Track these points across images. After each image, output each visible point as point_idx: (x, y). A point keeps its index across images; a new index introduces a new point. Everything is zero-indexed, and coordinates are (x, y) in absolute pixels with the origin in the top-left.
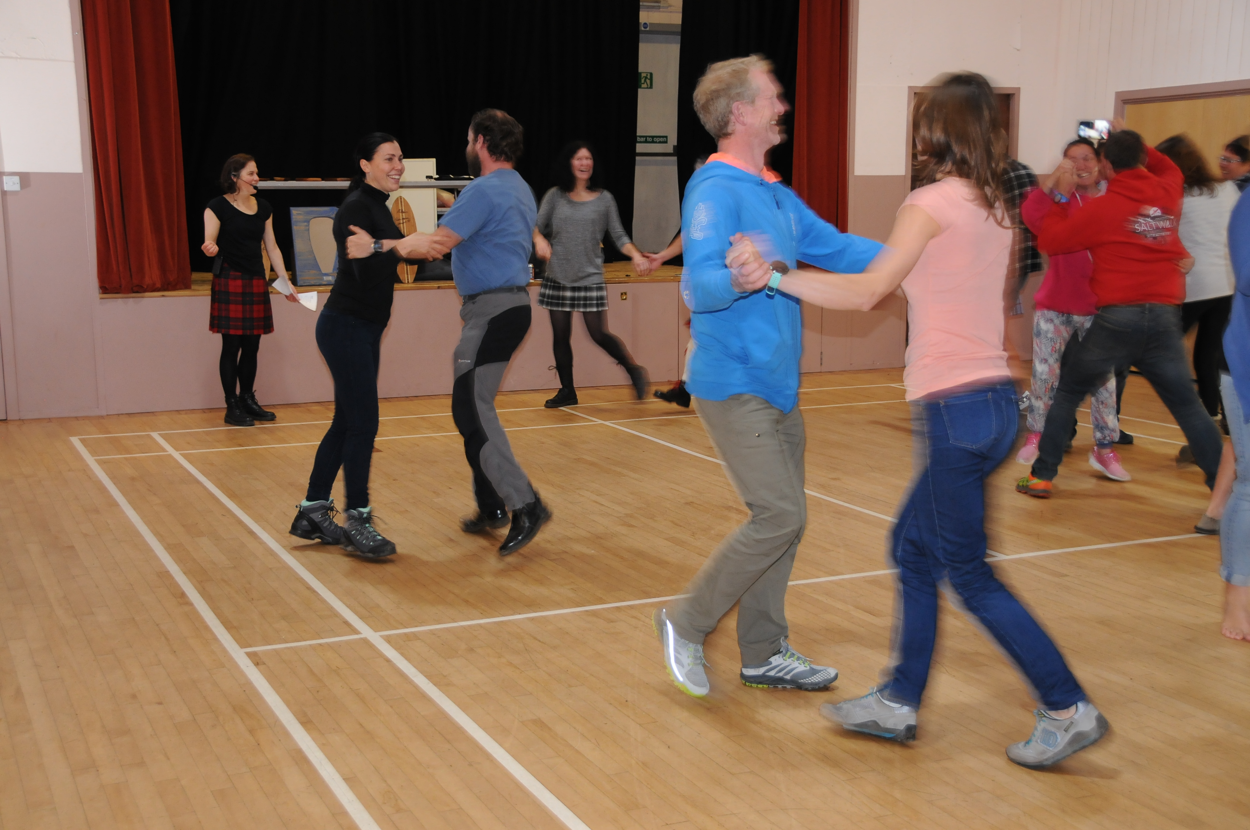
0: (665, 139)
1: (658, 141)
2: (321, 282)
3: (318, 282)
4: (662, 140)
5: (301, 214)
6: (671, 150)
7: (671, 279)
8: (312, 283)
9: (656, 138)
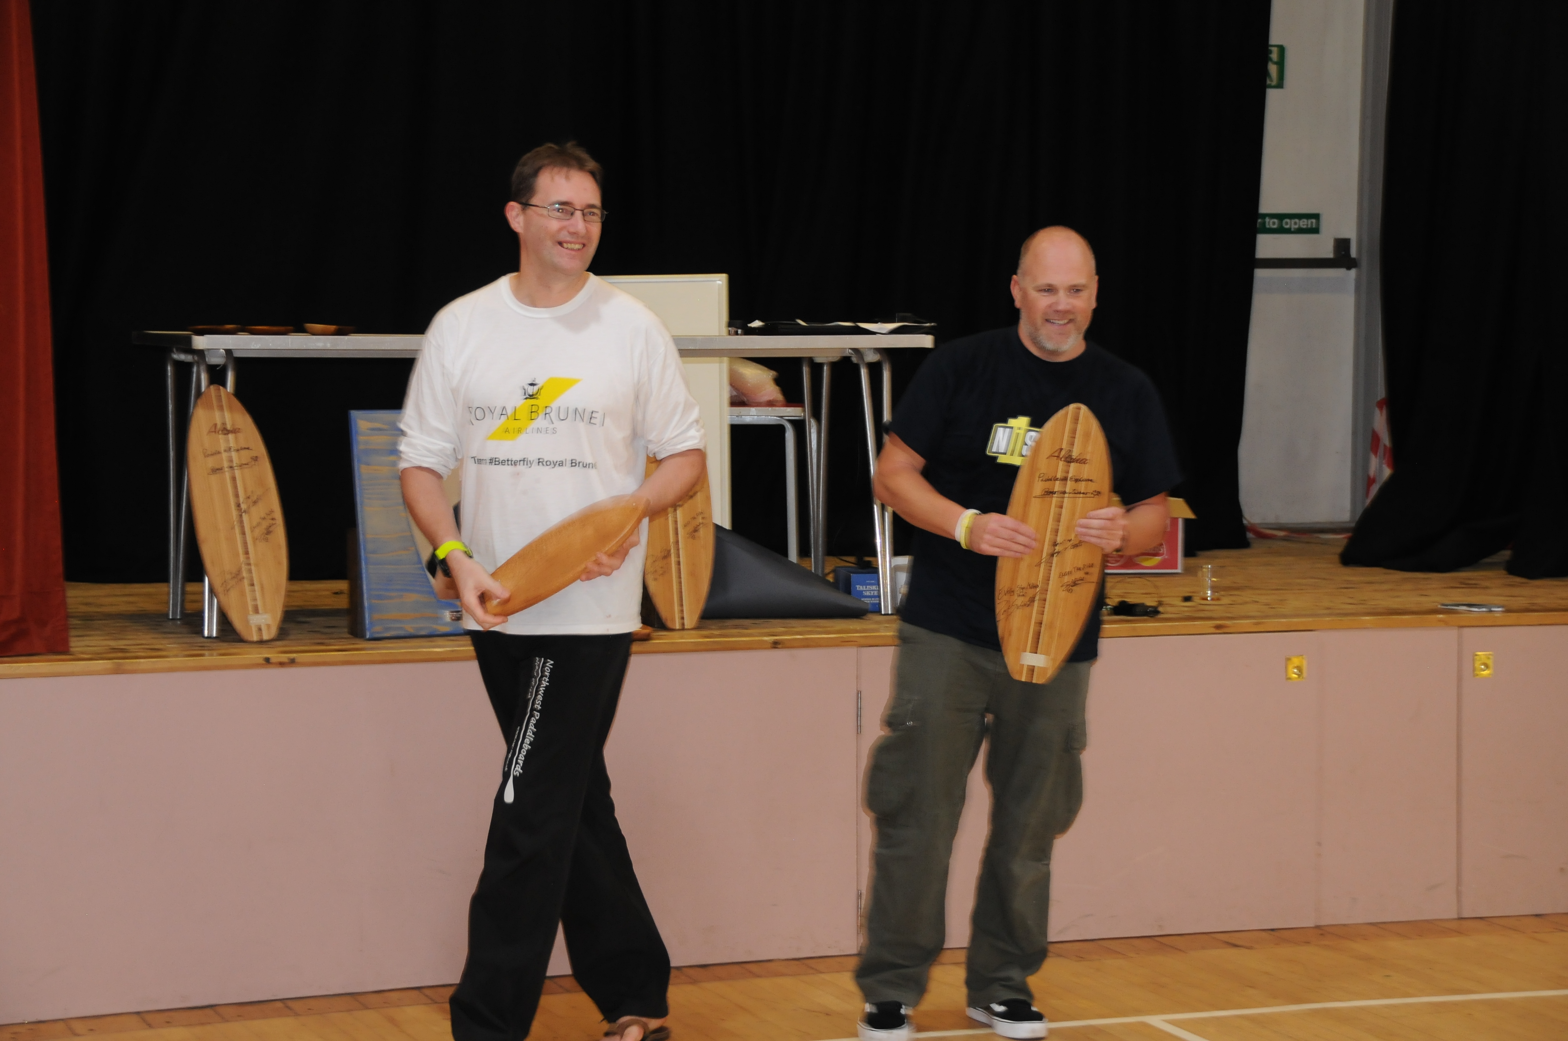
0: (1314, 221)
1: (1294, 227)
2: (435, 626)
3: (426, 627)
4: (1303, 225)
5: (380, 429)
6: (1327, 251)
7: (1440, 620)
8: (410, 629)
9: (1288, 220)
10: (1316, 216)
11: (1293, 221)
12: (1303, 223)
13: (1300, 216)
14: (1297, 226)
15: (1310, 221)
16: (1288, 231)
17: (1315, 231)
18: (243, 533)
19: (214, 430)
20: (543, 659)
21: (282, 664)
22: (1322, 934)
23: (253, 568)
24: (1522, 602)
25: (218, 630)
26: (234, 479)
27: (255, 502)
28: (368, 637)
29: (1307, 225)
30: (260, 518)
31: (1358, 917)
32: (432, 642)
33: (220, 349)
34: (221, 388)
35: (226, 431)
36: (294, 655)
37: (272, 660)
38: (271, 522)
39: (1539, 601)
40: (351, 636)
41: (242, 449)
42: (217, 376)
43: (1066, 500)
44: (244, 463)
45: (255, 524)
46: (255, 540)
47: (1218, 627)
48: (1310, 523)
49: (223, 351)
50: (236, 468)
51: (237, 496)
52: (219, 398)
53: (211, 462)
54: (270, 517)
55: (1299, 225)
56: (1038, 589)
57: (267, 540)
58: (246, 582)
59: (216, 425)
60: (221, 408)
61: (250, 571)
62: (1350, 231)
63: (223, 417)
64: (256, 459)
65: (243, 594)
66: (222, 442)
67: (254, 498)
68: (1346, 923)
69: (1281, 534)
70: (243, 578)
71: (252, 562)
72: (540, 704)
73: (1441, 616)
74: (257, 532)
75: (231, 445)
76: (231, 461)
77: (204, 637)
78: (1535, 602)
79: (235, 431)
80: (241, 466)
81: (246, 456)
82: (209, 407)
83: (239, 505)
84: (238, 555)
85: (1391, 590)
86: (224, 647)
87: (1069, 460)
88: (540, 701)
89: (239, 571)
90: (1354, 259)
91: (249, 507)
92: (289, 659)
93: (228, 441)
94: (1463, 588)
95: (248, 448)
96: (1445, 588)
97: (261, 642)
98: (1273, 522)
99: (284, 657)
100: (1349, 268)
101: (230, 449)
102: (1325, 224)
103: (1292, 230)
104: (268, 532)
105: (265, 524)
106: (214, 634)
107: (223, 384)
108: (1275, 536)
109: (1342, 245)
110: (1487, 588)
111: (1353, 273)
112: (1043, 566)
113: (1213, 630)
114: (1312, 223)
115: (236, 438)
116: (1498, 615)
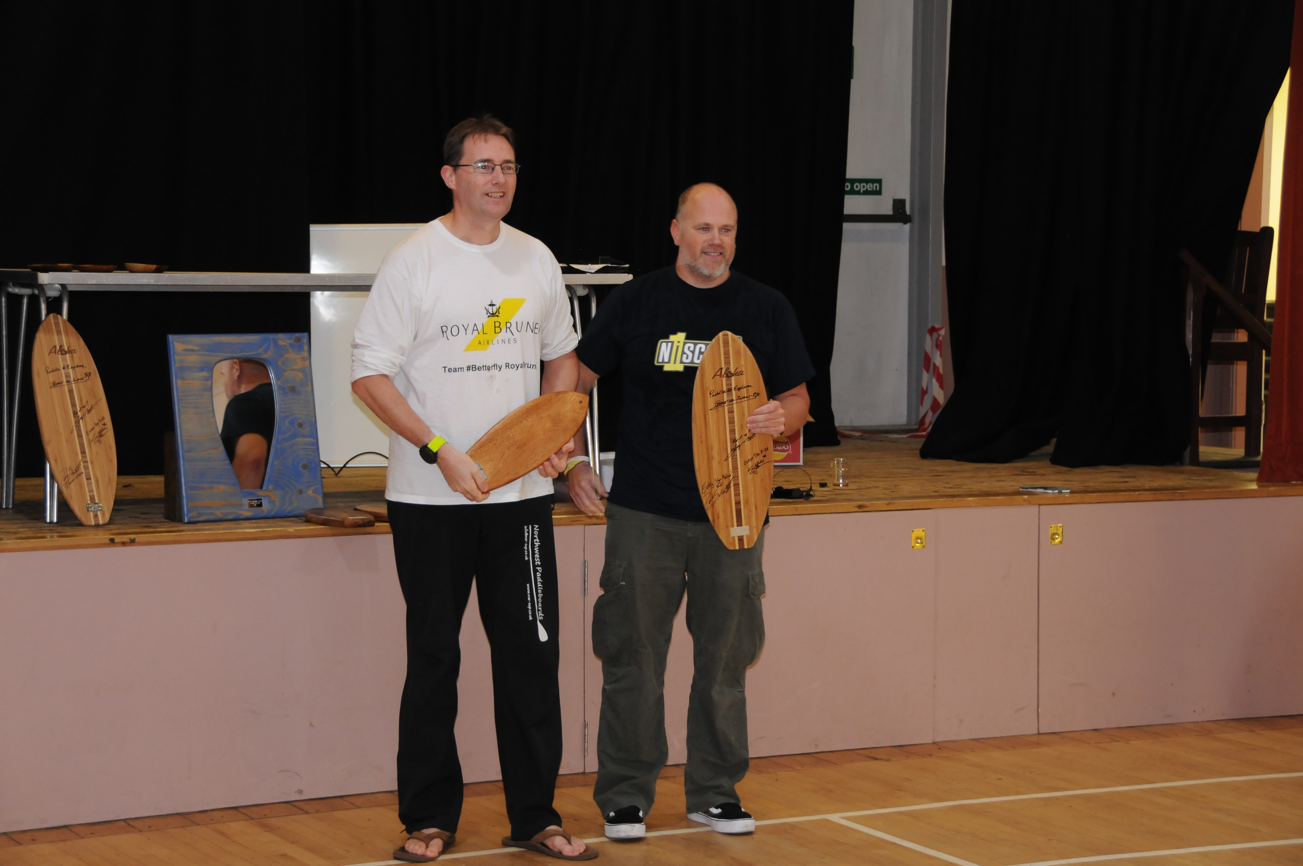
0: (877, 185)
2: (240, 512)
3: (231, 512)
4: (870, 188)
5: (193, 350)
6: (888, 210)
7: (1025, 500)
8: (219, 514)
9: (858, 184)
10: (879, 181)
11: (862, 185)
12: (869, 187)
13: (867, 181)
14: (865, 189)
15: (875, 185)
16: (858, 193)
17: (879, 193)
18: (80, 436)
19: (53, 350)
20: (530, 526)
21: (124, 544)
22: (939, 749)
23: (89, 464)
24: (1077, 486)
25: (58, 517)
26: (71, 391)
27: (89, 411)
28: (186, 521)
29: (873, 188)
30: (95, 424)
31: (965, 735)
32: (238, 524)
33: (54, 284)
34: (59, 316)
35: (63, 352)
36: (132, 536)
37: (116, 541)
38: (103, 427)
39: (1091, 484)
40: (167, 521)
41: (77, 366)
42: (54, 306)
43: (735, 406)
44: (80, 378)
45: (89, 429)
46: (90, 442)
47: (860, 507)
48: (877, 426)
49: (59, 285)
50: (73, 382)
51: (74, 405)
52: (57, 324)
53: (52, 378)
54: (103, 422)
55: (867, 188)
56: (731, 478)
57: (100, 442)
58: (84, 476)
59: (55, 347)
60: (59, 333)
61: (86, 468)
62: (904, 194)
63: (60, 340)
64: (88, 375)
65: (81, 486)
66: (60, 361)
67: (88, 407)
68: (955, 739)
69: (858, 434)
70: (82, 473)
71: (88, 459)
72: (539, 560)
73: (1026, 497)
74: (91, 435)
75: (69, 363)
76: (68, 376)
77: (46, 522)
78: (1087, 485)
79: (70, 352)
80: (76, 381)
81: (80, 372)
82: (49, 331)
83: (75, 413)
84: (77, 454)
85: (973, 477)
86: (68, 531)
87: (729, 375)
88: (538, 559)
89: (78, 467)
90: (909, 216)
91: (84, 415)
92: (130, 539)
93: (64, 360)
94: (1025, 475)
95: (83, 366)
96: (1013, 475)
97: (97, 526)
98: (849, 425)
99: (126, 538)
100: (905, 223)
101: (68, 366)
102: (886, 187)
103: (861, 191)
104: (101, 435)
105: (97, 429)
106: (55, 520)
107: (60, 313)
108: (854, 436)
109: (899, 204)
110: (1043, 475)
111: (907, 227)
112: (730, 459)
113: (857, 509)
114: (876, 187)
115: (72, 358)
116: (1067, 496)
